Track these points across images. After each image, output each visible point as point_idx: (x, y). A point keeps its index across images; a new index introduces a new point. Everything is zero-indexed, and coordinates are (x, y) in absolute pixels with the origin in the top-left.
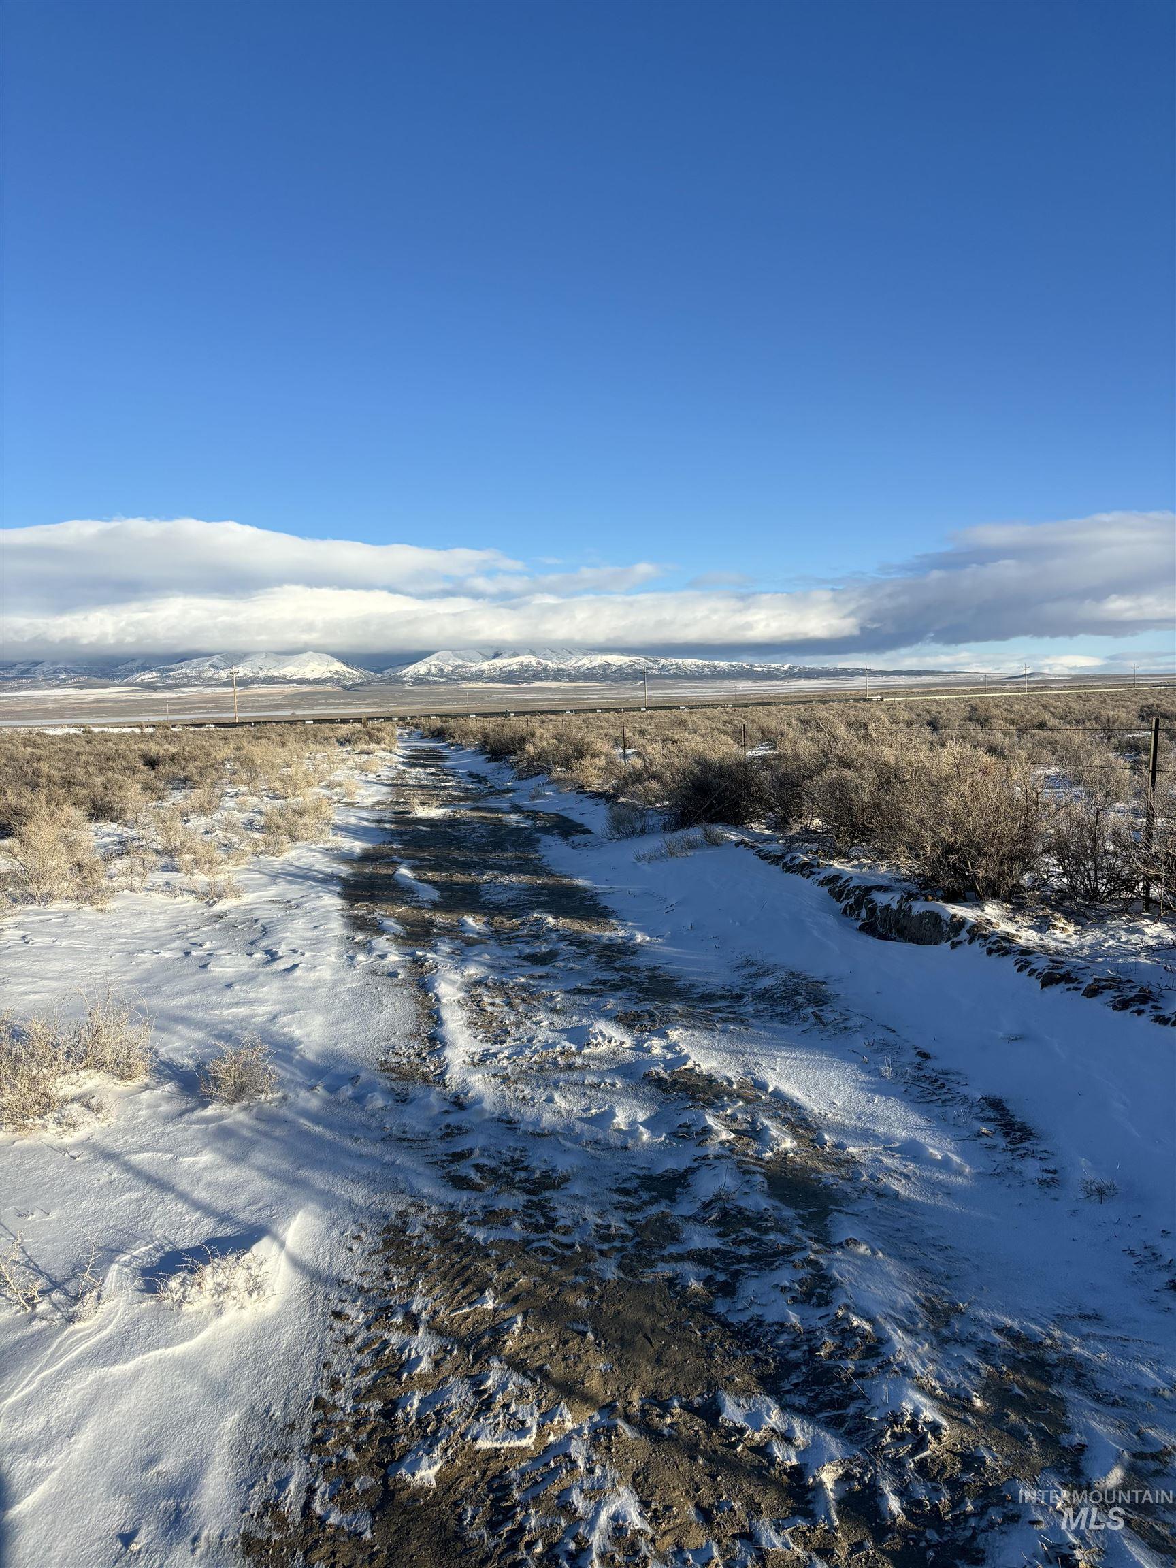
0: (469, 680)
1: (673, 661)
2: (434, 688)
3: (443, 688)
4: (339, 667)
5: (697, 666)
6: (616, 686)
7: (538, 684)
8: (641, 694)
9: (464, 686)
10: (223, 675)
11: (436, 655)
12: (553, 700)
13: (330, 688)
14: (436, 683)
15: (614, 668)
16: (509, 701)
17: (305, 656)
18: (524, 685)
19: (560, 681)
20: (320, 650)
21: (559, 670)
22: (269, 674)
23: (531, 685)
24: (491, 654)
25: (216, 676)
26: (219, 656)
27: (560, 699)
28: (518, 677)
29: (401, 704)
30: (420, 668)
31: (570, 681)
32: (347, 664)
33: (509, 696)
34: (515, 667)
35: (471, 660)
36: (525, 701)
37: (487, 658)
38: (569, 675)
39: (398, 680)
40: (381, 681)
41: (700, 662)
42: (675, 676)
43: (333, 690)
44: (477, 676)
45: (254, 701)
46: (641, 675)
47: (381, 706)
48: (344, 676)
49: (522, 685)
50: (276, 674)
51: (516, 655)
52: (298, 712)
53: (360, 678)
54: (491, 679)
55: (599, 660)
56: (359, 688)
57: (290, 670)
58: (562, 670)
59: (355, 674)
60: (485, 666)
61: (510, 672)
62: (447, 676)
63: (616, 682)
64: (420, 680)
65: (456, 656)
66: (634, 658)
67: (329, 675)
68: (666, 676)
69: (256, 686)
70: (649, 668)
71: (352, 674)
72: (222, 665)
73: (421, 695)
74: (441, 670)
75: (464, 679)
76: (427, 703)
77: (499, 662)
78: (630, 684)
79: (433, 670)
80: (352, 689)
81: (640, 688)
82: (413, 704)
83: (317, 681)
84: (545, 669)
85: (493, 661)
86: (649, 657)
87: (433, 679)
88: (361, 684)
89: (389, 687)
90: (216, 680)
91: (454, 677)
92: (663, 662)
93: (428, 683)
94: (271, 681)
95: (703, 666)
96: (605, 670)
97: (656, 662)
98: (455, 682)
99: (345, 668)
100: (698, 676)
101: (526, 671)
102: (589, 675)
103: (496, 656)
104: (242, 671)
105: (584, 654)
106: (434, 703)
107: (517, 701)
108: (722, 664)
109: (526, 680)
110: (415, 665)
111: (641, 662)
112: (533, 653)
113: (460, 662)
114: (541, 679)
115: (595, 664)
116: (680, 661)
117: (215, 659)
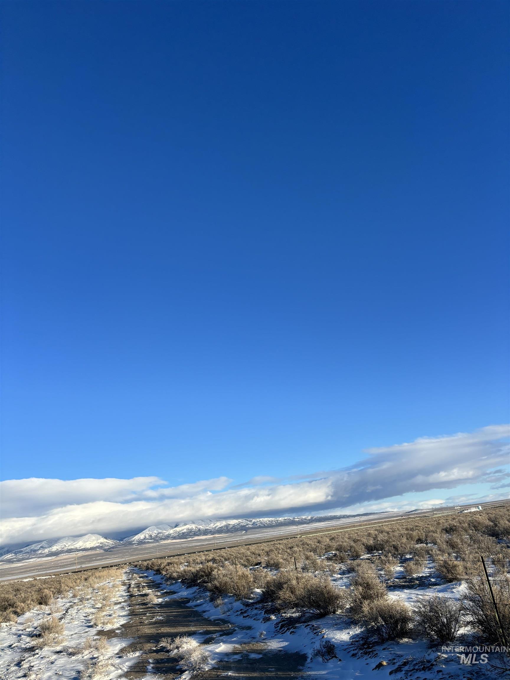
0: (164, 539)
1: (258, 520)
2: (147, 546)
3: (152, 545)
4: (102, 540)
5: (269, 521)
6: (233, 535)
7: (196, 538)
8: (245, 537)
9: (162, 543)
10: (46, 551)
11: (148, 529)
12: (203, 545)
13: (98, 551)
14: (148, 543)
15: (231, 526)
16: (183, 548)
17: (87, 536)
18: (190, 539)
19: (206, 535)
20: (93, 533)
21: (206, 530)
22: (69, 548)
23: (193, 539)
24: (174, 525)
25: (43, 552)
26: (45, 542)
27: (207, 545)
28: (187, 535)
29: (132, 555)
30: (141, 536)
31: (211, 535)
32: (106, 538)
33: (183, 545)
34: (185, 530)
35: (165, 530)
36: (190, 547)
37: (172, 528)
38: (211, 531)
39: (131, 543)
40: (122, 545)
41: (270, 519)
42: (260, 527)
43: (99, 552)
44: (168, 537)
45: (62, 563)
46: (244, 528)
47: (123, 558)
48: (105, 544)
49: (189, 539)
50: (72, 547)
51: (185, 524)
52: (83, 566)
53: (112, 544)
54: (174, 538)
55: (224, 523)
56: (112, 550)
57: (80, 544)
58: (208, 529)
59: (110, 542)
60: (171, 531)
61: (183, 533)
62: (153, 539)
63: (232, 533)
64: (141, 542)
65: (158, 528)
66: (240, 520)
67: (98, 545)
68: (256, 527)
69: (62, 555)
70: (247, 524)
71: (109, 543)
72: (46, 546)
73: (142, 549)
74: (151, 536)
75: (162, 539)
76: (144, 554)
77: (178, 529)
78: (239, 533)
79: (147, 536)
80: (109, 551)
81: (244, 535)
82: (137, 555)
83: (92, 549)
84: (199, 530)
85: (176, 529)
86: (247, 519)
87: (147, 541)
88: (113, 548)
89: (126, 547)
90: (43, 554)
91: (156, 539)
92: (253, 521)
93: (145, 543)
94: (70, 551)
95: (272, 521)
96: (227, 527)
97: (251, 521)
98: (157, 541)
99: (105, 540)
100: (270, 526)
101: (191, 532)
102: (220, 531)
103: (176, 526)
104: (54, 548)
105: (217, 521)
106: (147, 553)
107: (187, 547)
108: (280, 519)
109: (191, 536)
110: (139, 535)
111: (243, 522)
112: (193, 523)
113: (160, 531)
114: (198, 535)
115: (222, 525)
116: (261, 519)
117: (43, 544)
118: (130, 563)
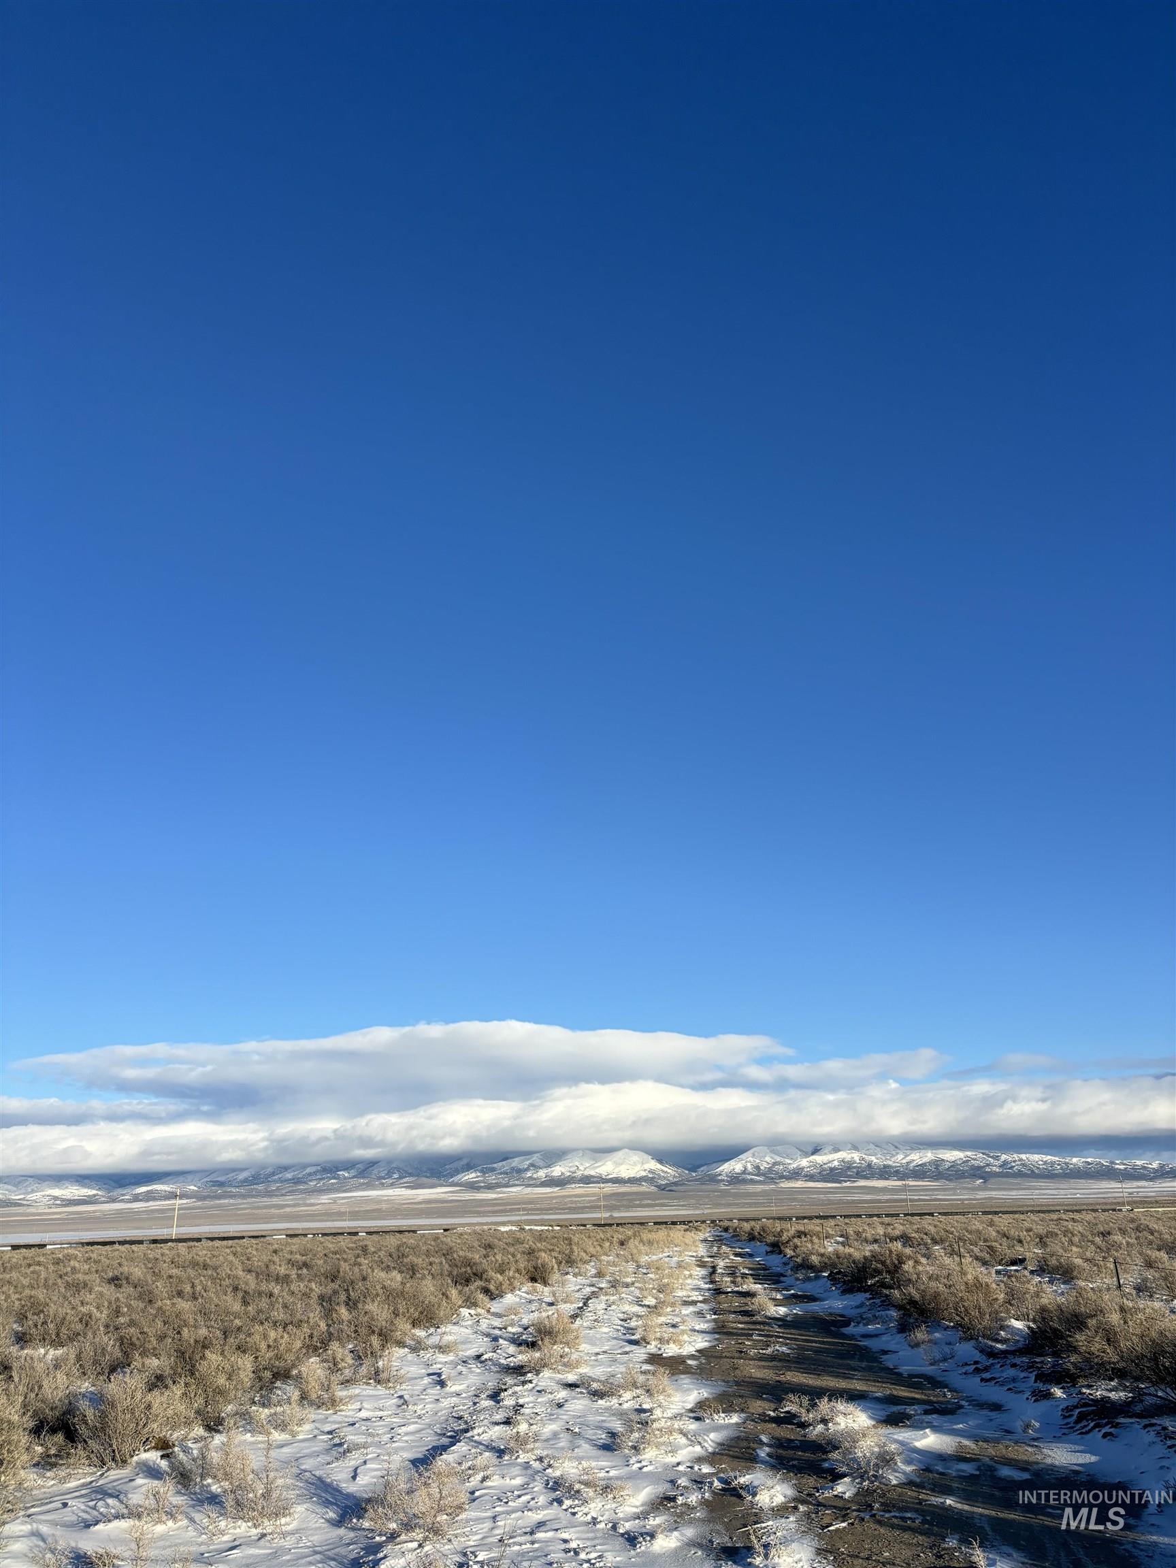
0: (788, 1178)
1: (1016, 1156)
2: (751, 1188)
3: (760, 1188)
4: (654, 1165)
5: (1045, 1163)
6: (952, 1185)
7: (862, 1183)
8: (982, 1195)
9: (782, 1185)
10: (542, 1174)
11: (751, 1151)
12: (879, 1201)
13: (645, 1188)
14: (752, 1182)
15: (947, 1165)
16: (831, 1202)
17: (620, 1154)
18: (848, 1184)
19: (887, 1179)
20: (635, 1147)
21: (885, 1167)
22: (586, 1173)
23: (855, 1184)
24: (810, 1149)
25: (535, 1176)
26: (538, 1155)
27: (887, 1201)
28: (840, 1175)
29: (718, 1205)
30: (735, 1166)
31: (899, 1180)
32: (660, 1162)
33: (831, 1197)
34: (836, 1163)
35: (788, 1156)
36: (848, 1202)
37: (806, 1155)
38: (897, 1172)
39: (714, 1179)
40: (696, 1180)
41: (1049, 1158)
42: (1020, 1174)
43: (647, 1190)
44: (796, 1174)
45: (572, 1202)
46: (978, 1172)
47: (697, 1208)
48: (659, 1175)
49: (845, 1184)
50: (592, 1173)
51: (836, 1150)
52: (616, 1214)
53: (674, 1177)
54: (811, 1178)
55: (929, 1156)
56: (674, 1188)
57: (607, 1168)
58: (889, 1166)
59: (668, 1172)
60: (804, 1162)
61: (832, 1169)
62: (763, 1175)
63: (950, 1180)
64: (735, 1179)
65: (773, 1152)
66: (969, 1153)
67: (644, 1174)
68: (1009, 1174)
69: (573, 1186)
70: (988, 1165)
71: (666, 1172)
72: (541, 1163)
73: (736, 1195)
74: (758, 1168)
75: (782, 1177)
76: (744, 1205)
77: (819, 1159)
78: (967, 1183)
79: (749, 1166)
80: (667, 1189)
81: (979, 1188)
82: (729, 1205)
83: (632, 1181)
84: (869, 1165)
85: (812, 1158)
86: (987, 1152)
87: (749, 1177)
88: (675, 1184)
89: (704, 1187)
90: (535, 1179)
91: (771, 1175)
92: (1004, 1157)
93: (745, 1181)
94: (587, 1180)
95: (1053, 1163)
96: (937, 1166)
97: (997, 1158)
98: (772, 1180)
99: (659, 1166)
100: (1048, 1175)
101: (849, 1168)
102: (919, 1173)
103: (815, 1151)
104: (557, 1171)
105: (912, 1149)
106: (750, 1205)
107: (840, 1202)
108: (1075, 1160)
109: (849, 1178)
110: (732, 1162)
111: (977, 1157)
112: (855, 1148)
113: (778, 1159)
114: (866, 1178)
115: (925, 1160)
116: (1023, 1156)
117: (535, 1158)
118: (713, 1222)
